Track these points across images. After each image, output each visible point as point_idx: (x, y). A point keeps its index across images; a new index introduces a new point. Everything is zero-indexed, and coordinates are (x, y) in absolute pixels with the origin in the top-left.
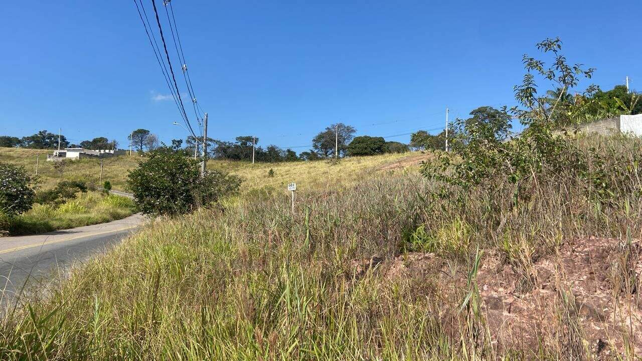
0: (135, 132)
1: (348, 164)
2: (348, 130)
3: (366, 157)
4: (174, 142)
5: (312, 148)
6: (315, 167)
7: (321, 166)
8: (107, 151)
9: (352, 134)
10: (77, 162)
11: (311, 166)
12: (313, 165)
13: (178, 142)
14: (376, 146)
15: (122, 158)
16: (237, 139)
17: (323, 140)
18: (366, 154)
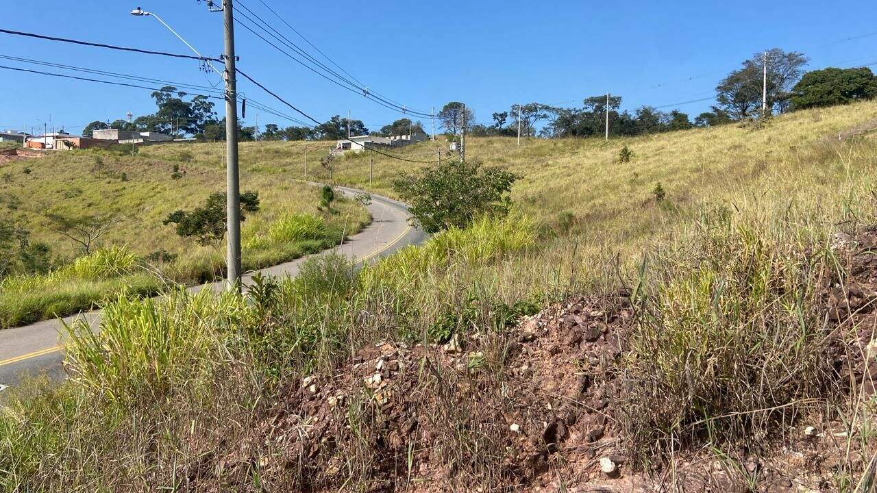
0: (446, 107)
1: (791, 125)
2: (790, 60)
3: (831, 109)
4: (495, 117)
5: (715, 103)
6: (715, 137)
7: (729, 134)
8: (404, 137)
9: (799, 68)
10: (362, 155)
11: (710, 135)
12: (714, 133)
13: (501, 115)
14: (853, 87)
15: (421, 146)
16: (586, 102)
17: (738, 85)
18: (830, 103)
